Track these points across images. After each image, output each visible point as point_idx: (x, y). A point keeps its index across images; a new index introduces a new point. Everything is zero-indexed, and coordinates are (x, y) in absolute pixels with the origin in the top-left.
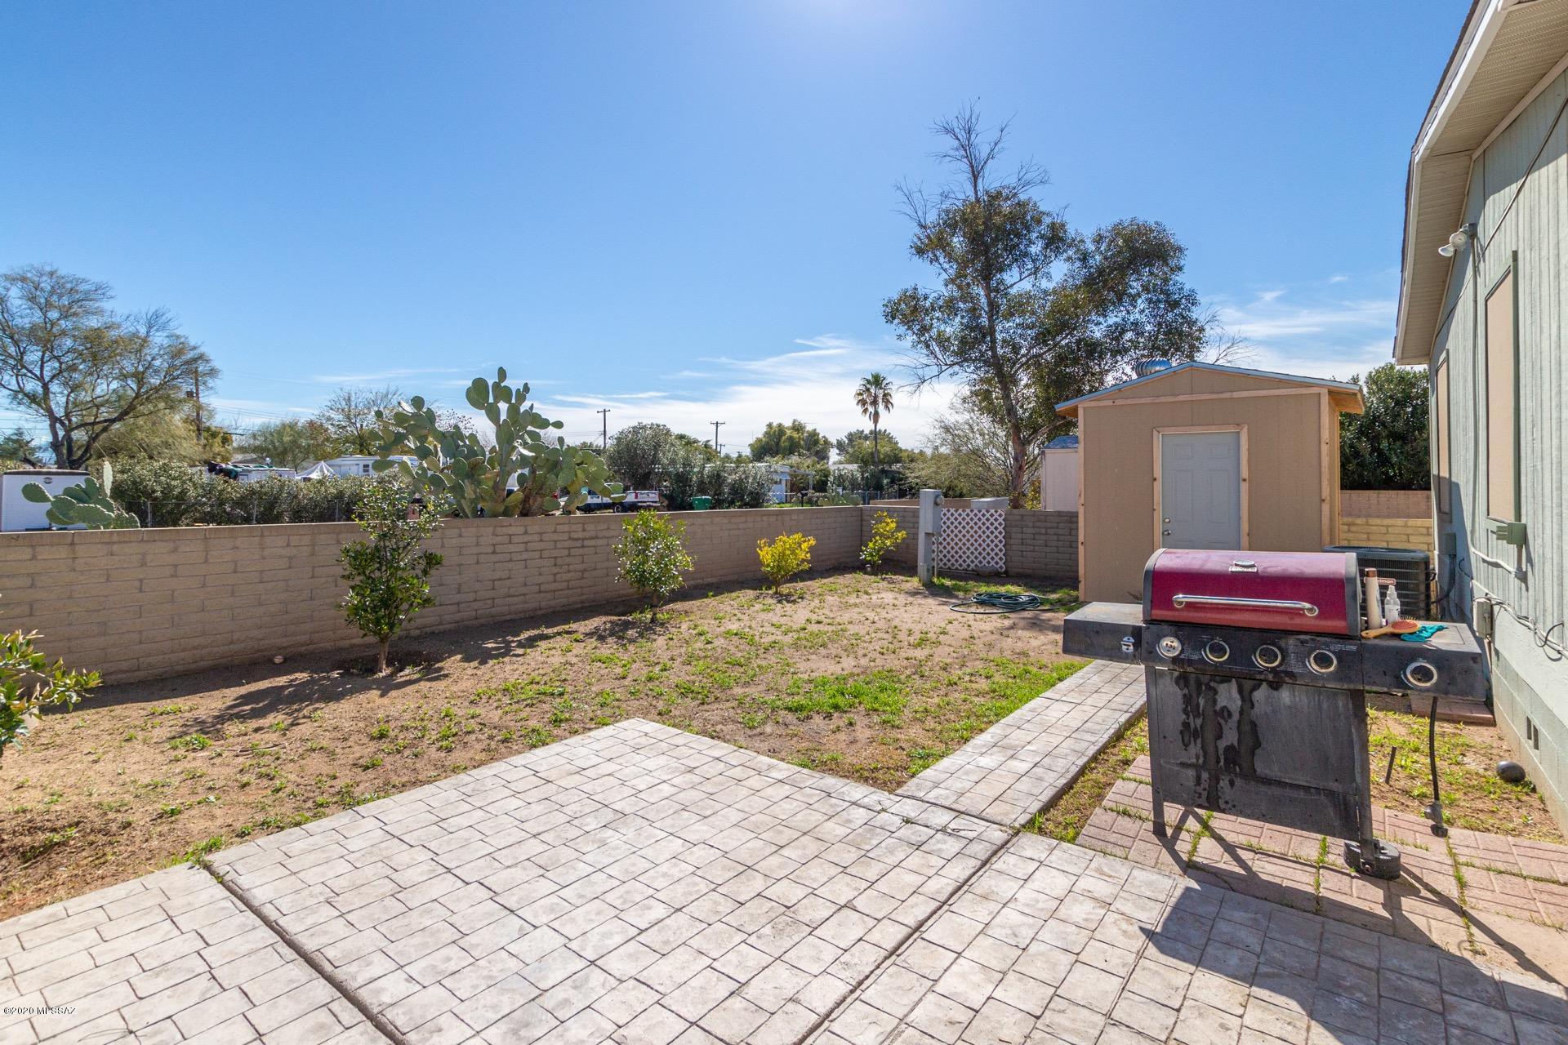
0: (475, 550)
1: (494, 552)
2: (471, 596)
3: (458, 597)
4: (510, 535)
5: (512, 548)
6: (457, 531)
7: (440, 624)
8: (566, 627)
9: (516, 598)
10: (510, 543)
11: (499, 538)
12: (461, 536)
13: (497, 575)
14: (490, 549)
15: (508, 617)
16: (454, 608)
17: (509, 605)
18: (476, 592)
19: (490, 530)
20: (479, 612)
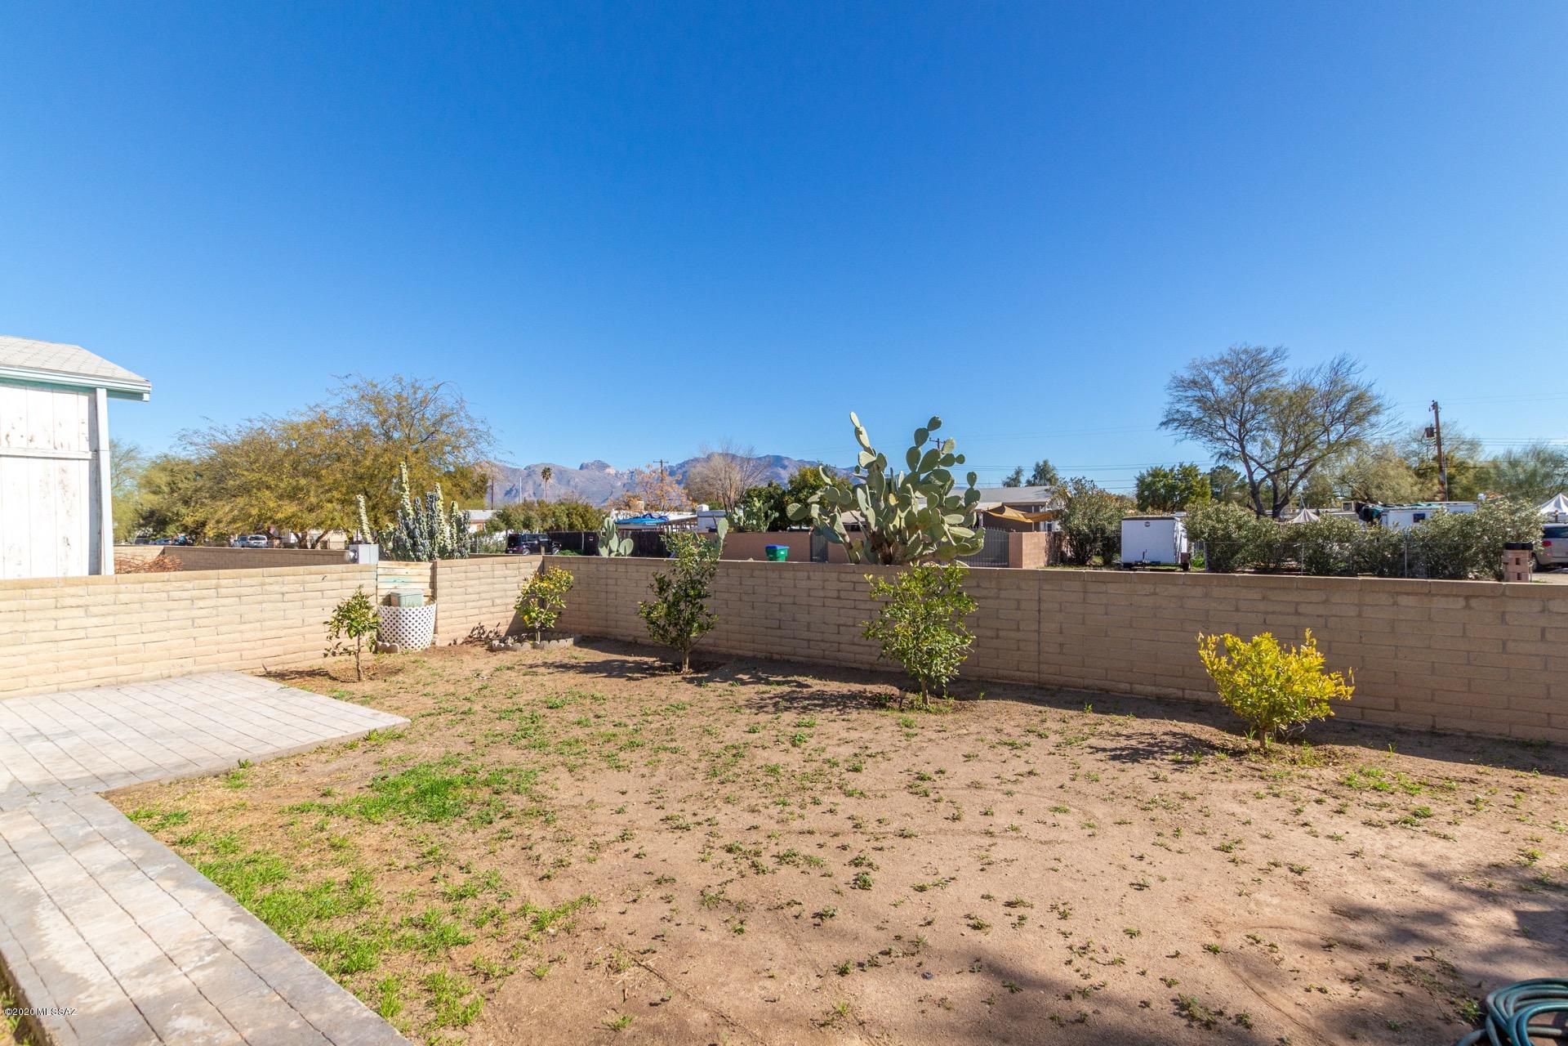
0: (821, 594)
1: (838, 598)
2: (819, 636)
3: (806, 635)
4: (855, 583)
5: (855, 595)
6: (806, 574)
7: (794, 655)
8: (801, 679)
9: (862, 648)
10: (854, 590)
11: (843, 585)
12: (809, 578)
13: (842, 621)
14: (835, 594)
15: (854, 665)
16: (805, 644)
17: (855, 654)
18: (823, 633)
19: (835, 575)
20: (826, 652)
